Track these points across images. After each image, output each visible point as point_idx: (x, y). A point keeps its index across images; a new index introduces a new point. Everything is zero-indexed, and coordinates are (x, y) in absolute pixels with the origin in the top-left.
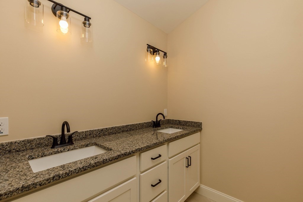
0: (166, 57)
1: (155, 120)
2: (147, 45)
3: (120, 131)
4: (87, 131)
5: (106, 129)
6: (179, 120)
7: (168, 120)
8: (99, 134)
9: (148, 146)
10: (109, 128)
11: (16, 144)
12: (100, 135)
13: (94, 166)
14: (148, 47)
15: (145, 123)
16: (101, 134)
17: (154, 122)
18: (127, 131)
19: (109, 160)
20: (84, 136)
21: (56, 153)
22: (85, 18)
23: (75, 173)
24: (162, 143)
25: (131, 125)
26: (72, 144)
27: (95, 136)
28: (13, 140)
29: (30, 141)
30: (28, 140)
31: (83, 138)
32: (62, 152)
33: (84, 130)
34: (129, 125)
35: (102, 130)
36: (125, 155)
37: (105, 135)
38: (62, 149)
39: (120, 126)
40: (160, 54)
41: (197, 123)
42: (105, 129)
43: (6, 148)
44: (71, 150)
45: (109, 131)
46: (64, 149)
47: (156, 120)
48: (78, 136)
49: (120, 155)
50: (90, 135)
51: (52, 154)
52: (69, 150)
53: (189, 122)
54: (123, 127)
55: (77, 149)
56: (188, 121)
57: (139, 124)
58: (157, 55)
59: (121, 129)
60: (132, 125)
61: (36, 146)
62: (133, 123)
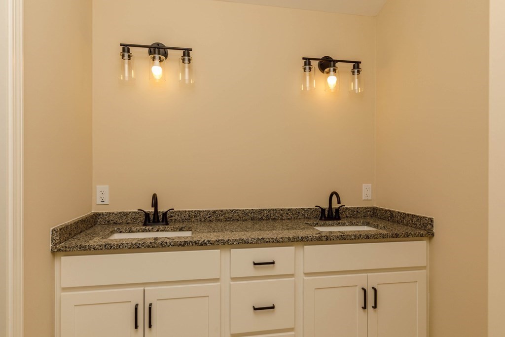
0: (359, 72)
1: (326, 206)
2: (304, 59)
3: (246, 218)
4: (192, 211)
5: (222, 211)
6: (390, 211)
7: (374, 209)
8: (209, 217)
9: (242, 240)
10: (227, 210)
11: (114, 215)
12: (211, 219)
13: (149, 246)
14: (305, 62)
15: (303, 209)
16: (213, 217)
17: (323, 210)
18: (262, 219)
19: (170, 244)
20: (187, 217)
21: (143, 231)
22: (184, 52)
23: (127, 248)
24: (278, 242)
25: (269, 211)
26: (167, 224)
27: (203, 219)
28: (112, 211)
29: (126, 214)
30: (124, 212)
31: (186, 219)
32: (150, 231)
33: (187, 210)
34: (266, 210)
35: (214, 212)
36: (196, 243)
37: (219, 220)
38: (151, 228)
39: (246, 210)
40: (337, 71)
41: (421, 218)
42: (220, 212)
43: (106, 218)
44: (161, 231)
45: (227, 215)
46: (152, 228)
47: (328, 207)
48: (178, 215)
49: (187, 241)
50: (195, 216)
51: (139, 231)
52: (158, 231)
53: (408, 215)
54: (253, 211)
55: (168, 231)
56: (406, 214)
57: (289, 210)
58: (332, 73)
59: (250, 214)
60: (273, 210)
61: (131, 220)
62: (274, 208)
